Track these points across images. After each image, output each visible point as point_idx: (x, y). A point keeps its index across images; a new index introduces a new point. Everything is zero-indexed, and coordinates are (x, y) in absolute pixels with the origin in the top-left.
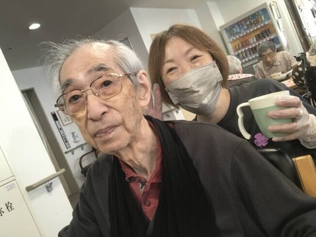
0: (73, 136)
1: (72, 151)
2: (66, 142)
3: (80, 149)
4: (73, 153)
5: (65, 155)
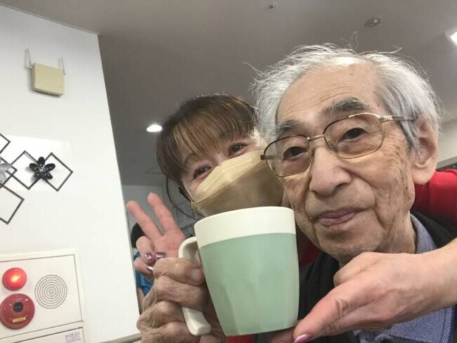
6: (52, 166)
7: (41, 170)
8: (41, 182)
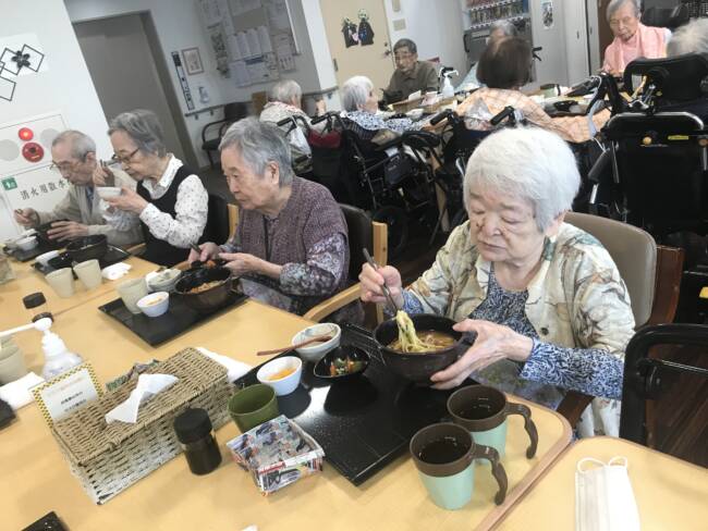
0: (201, 92)
1: (196, 115)
2: (189, 99)
3: (209, 113)
4: (197, 118)
5: (185, 118)
6: (27, 56)
7: (21, 60)
8: (24, 69)
